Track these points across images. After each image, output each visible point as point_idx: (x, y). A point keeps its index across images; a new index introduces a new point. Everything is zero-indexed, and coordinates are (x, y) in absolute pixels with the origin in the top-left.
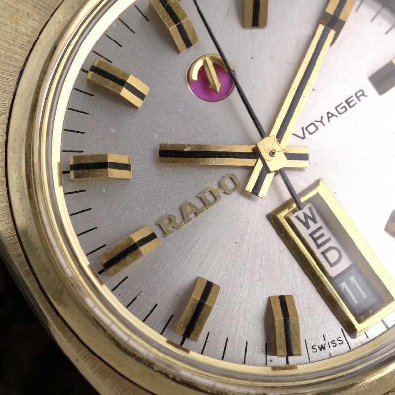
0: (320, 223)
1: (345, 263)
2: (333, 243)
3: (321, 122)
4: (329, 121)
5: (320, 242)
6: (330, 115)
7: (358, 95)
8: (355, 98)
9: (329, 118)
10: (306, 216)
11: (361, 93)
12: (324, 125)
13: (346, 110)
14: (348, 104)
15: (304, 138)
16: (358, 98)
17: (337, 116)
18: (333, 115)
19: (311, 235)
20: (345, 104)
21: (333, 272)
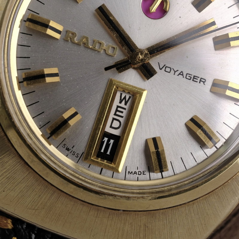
0: (127, 107)
1: (117, 132)
2: (122, 120)
3: (175, 72)
4: (178, 75)
6: (181, 73)
7: (202, 80)
8: (199, 79)
9: (180, 74)
10: (125, 98)
11: (204, 81)
12: (174, 74)
13: (190, 79)
14: (194, 78)
15: (161, 69)
16: (200, 81)
17: (183, 77)
18: (182, 75)
19: (118, 107)
20: (192, 77)
21: (108, 129)
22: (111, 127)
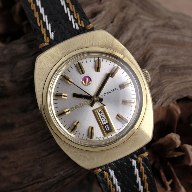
0: (103, 113)
1: (106, 122)
2: (105, 118)
5: (102, 117)
7: (116, 89)
10: (100, 111)
12: (108, 94)
13: (113, 92)
15: (103, 96)
18: (110, 92)
19: (101, 115)
20: (113, 90)
21: (104, 124)
22: (104, 122)
